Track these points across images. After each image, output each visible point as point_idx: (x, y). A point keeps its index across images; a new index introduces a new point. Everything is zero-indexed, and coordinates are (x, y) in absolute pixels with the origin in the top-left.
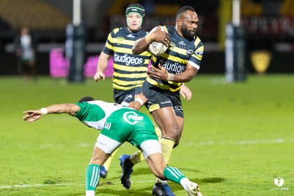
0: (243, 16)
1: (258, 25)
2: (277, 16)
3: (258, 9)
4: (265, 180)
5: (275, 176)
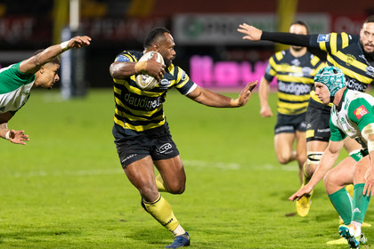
0: (82, 18)
1: (102, 29)
2: (125, 18)
3: (101, 10)
4: (108, 218)
5: (121, 214)
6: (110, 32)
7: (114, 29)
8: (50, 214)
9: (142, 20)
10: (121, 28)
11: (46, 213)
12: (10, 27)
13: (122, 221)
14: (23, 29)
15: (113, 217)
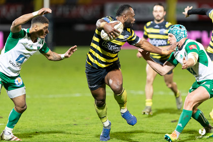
0: (52, 5)
4: (67, 123)
5: (74, 121)
6: (67, 13)
7: (70, 11)
8: (32, 121)
9: (86, 6)
10: (74, 11)
11: (30, 120)
12: (8, 10)
13: (75, 125)
14: (16, 11)
15: (69, 122)
